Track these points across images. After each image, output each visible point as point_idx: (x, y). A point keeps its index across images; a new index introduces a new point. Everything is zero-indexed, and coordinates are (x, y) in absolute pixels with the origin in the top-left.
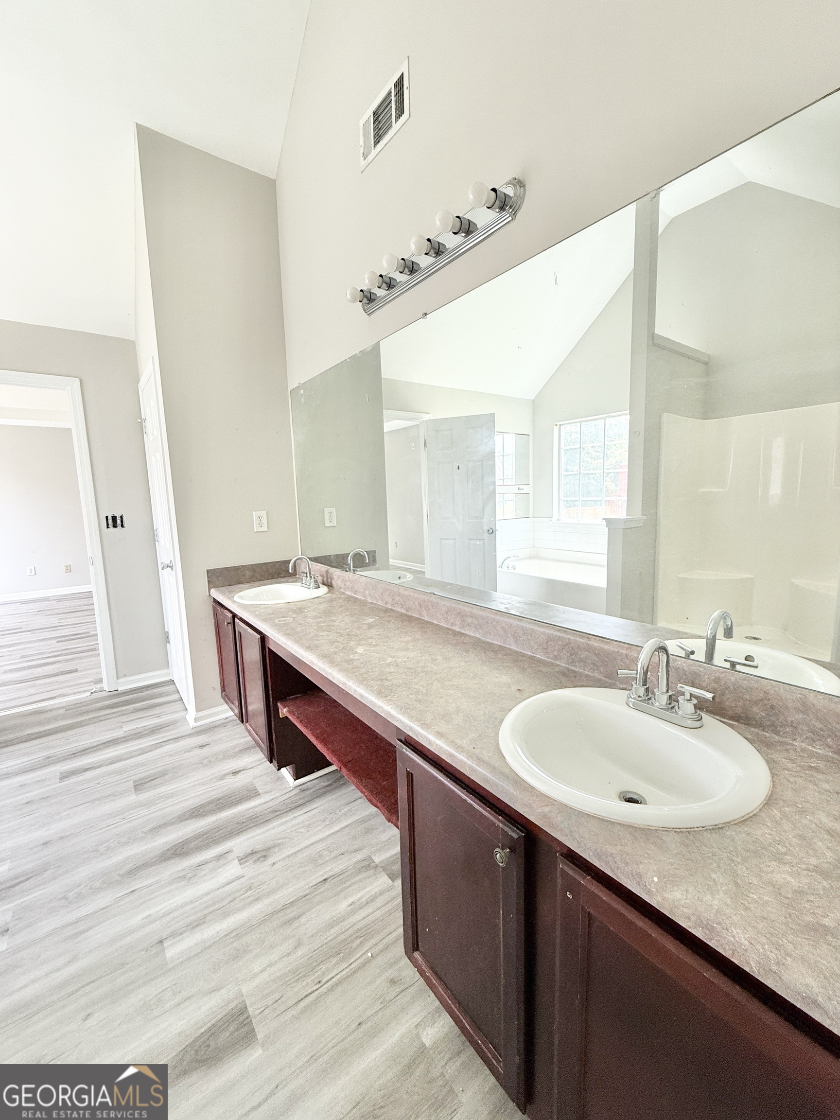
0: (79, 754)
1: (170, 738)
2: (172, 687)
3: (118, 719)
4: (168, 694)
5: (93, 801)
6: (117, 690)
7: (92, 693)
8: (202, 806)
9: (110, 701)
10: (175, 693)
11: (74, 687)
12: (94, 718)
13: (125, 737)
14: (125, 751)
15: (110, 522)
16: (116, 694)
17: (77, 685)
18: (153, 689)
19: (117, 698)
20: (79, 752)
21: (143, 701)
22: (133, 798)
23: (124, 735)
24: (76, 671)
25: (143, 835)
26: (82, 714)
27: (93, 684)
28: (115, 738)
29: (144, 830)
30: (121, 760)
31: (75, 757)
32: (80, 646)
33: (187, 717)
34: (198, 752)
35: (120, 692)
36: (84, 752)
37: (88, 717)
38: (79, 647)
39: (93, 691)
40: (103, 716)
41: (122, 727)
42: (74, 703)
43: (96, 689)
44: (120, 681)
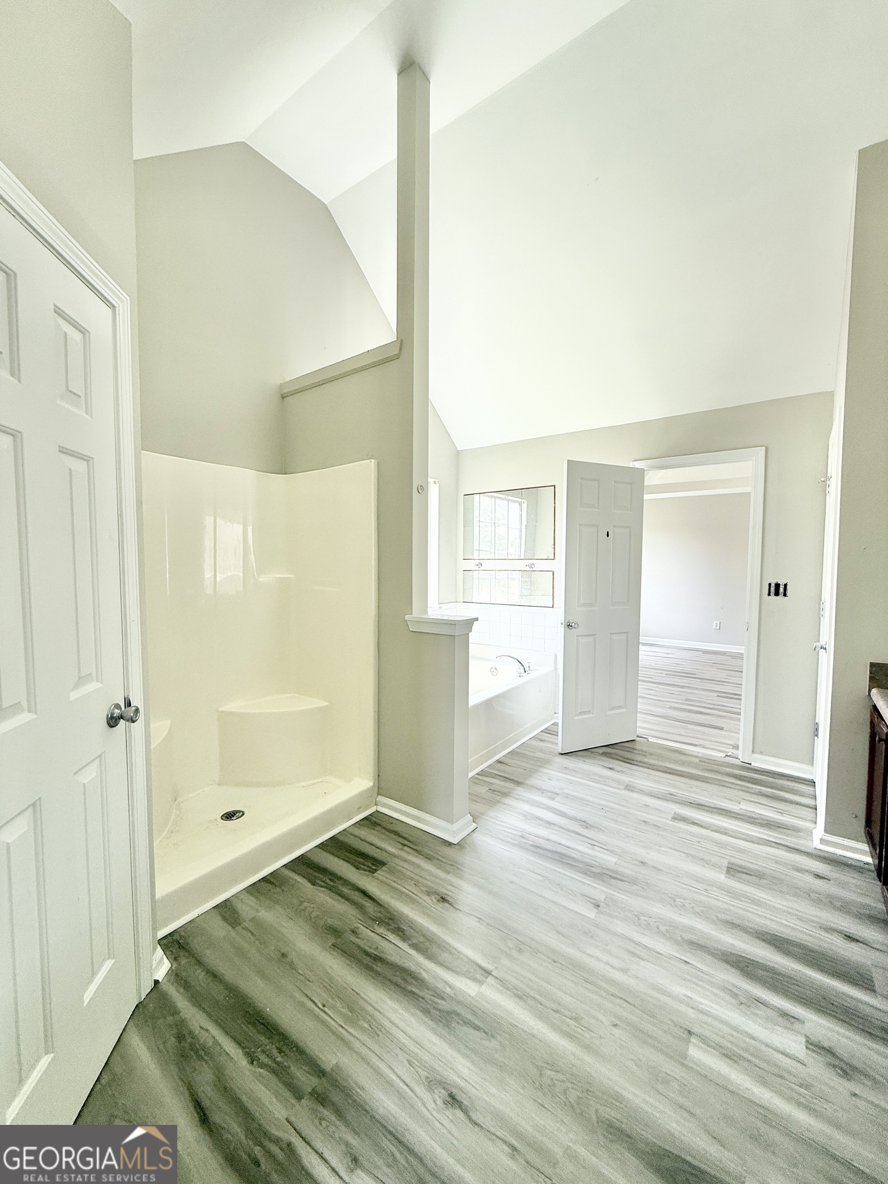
0: (695, 806)
1: (783, 842)
2: (811, 789)
3: (741, 793)
4: (802, 795)
5: (688, 855)
6: (751, 764)
7: (727, 756)
8: (787, 941)
9: (741, 772)
10: (812, 798)
11: (713, 743)
12: (719, 780)
13: (738, 814)
14: (735, 828)
15: (773, 589)
16: (748, 767)
17: (716, 742)
18: (788, 780)
19: (749, 772)
20: (696, 804)
21: (771, 787)
22: (721, 877)
23: (737, 812)
24: (722, 729)
25: (715, 918)
26: (712, 771)
27: (731, 747)
28: (729, 809)
29: (719, 915)
30: (726, 834)
31: (690, 806)
32: (734, 706)
33: (814, 831)
34: (810, 879)
35: (753, 767)
36: (699, 806)
37: (713, 777)
38: (733, 708)
39: (728, 754)
40: (729, 782)
41: (740, 803)
42: (710, 758)
43: (732, 754)
44: (754, 755)
